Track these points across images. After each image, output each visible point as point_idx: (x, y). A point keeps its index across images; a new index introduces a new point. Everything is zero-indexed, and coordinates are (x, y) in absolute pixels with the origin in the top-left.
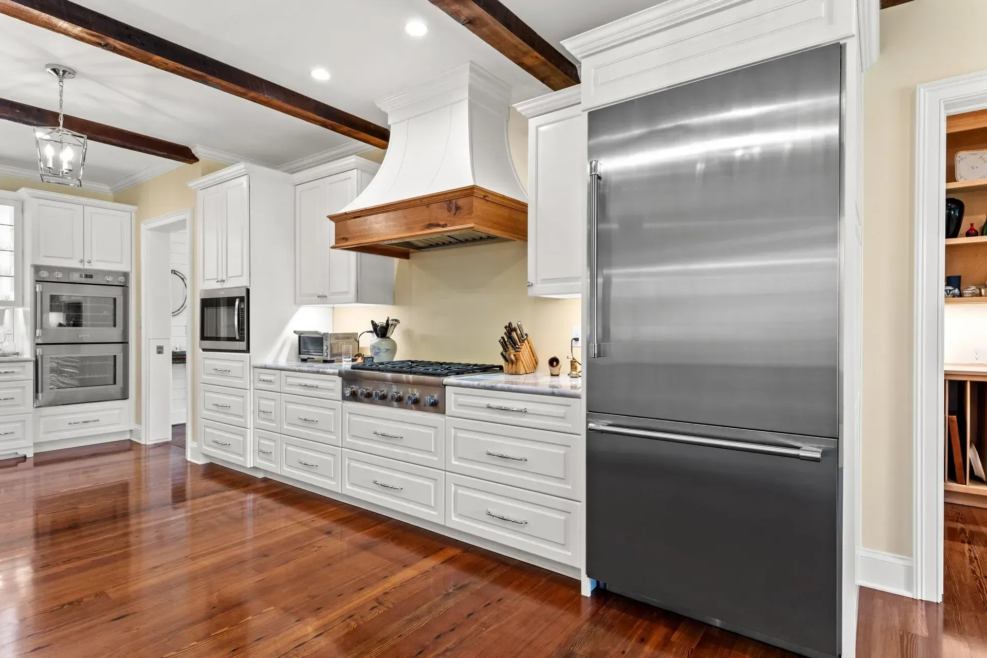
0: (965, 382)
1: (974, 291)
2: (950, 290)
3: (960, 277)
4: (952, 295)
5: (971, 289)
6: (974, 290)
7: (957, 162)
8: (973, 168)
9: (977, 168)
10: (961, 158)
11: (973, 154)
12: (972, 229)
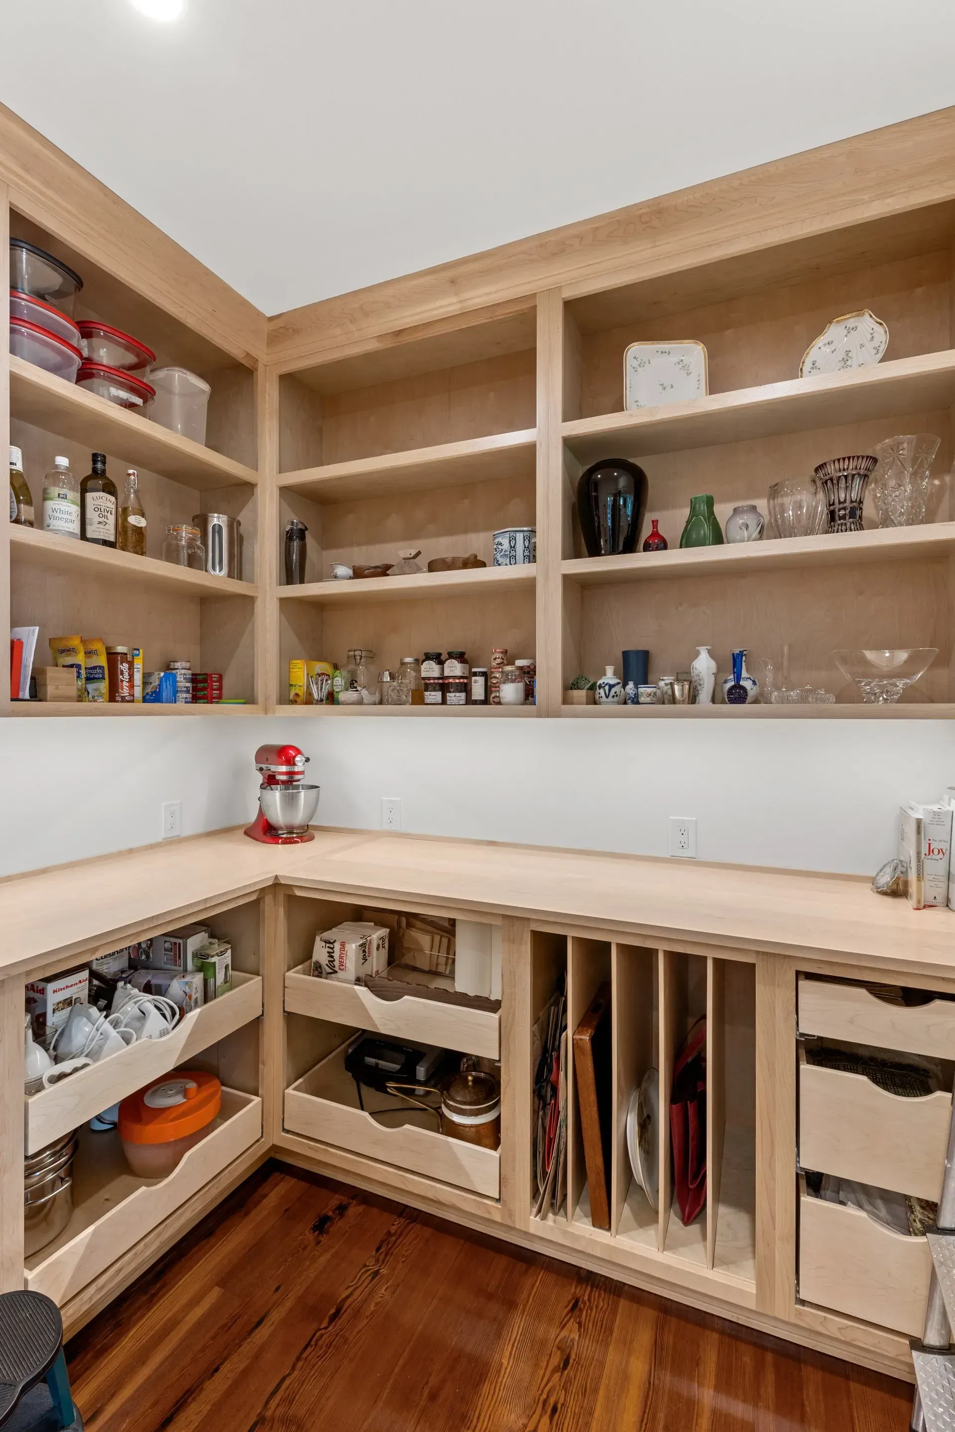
2: (611, 686)
3: (650, 653)
4: (616, 699)
7: (629, 370)
8: (664, 386)
9: (672, 387)
10: (639, 363)
11: (662, 352)
12: (655, 534)
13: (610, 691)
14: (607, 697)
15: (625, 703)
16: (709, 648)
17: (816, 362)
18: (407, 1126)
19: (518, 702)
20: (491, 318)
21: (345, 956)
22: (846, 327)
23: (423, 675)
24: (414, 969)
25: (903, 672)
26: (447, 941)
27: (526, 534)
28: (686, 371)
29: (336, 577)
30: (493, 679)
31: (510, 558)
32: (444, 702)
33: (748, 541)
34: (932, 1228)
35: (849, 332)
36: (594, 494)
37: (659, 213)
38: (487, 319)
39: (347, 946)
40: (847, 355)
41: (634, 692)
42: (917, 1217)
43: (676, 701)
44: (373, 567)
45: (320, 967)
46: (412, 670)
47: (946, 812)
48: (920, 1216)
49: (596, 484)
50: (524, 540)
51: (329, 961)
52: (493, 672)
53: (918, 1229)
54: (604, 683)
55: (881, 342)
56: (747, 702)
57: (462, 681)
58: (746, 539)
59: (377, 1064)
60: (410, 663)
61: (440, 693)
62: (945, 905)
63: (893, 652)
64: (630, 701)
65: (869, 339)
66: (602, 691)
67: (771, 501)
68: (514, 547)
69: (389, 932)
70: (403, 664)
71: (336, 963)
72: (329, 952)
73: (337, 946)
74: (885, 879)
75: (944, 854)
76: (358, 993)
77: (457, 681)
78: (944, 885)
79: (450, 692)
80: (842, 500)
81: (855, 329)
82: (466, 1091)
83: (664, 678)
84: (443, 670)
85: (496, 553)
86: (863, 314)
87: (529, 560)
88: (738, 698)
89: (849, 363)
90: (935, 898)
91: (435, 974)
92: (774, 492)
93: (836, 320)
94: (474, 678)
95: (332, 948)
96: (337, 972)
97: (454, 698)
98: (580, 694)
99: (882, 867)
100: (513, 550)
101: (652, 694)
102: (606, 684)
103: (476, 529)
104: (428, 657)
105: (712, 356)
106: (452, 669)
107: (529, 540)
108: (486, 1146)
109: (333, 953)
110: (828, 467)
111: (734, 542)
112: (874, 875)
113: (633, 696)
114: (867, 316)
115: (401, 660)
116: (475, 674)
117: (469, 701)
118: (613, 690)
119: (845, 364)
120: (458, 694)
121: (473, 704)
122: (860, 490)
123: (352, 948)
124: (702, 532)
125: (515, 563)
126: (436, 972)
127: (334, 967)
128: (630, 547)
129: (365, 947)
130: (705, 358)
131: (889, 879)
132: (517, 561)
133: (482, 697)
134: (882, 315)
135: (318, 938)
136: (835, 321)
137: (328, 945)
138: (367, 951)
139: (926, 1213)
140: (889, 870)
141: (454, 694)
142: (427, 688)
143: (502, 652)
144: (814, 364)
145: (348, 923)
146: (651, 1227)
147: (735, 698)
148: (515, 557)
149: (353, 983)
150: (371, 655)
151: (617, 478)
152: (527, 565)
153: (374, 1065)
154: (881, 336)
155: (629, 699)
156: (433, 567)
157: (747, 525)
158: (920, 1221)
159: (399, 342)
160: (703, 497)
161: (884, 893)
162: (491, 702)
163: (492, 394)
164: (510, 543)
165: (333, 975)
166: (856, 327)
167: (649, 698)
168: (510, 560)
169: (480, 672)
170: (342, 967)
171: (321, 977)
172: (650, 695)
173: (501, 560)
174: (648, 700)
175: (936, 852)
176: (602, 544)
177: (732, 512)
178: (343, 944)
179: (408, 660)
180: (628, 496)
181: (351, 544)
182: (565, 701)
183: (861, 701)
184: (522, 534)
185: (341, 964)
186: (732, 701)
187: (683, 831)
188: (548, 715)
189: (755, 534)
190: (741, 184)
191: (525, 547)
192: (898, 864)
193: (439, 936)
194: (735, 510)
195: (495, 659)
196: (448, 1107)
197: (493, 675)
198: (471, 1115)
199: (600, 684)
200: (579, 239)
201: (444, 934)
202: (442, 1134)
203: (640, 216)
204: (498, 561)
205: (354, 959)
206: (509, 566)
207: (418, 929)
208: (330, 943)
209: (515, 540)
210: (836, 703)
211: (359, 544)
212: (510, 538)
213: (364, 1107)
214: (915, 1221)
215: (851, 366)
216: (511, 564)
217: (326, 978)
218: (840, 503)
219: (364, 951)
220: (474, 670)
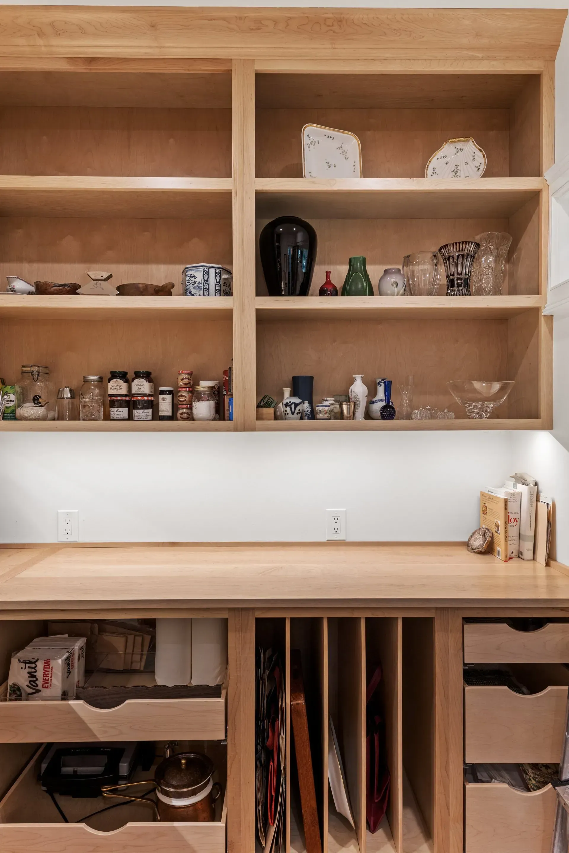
0: (317, 622)
1: (332, 407)
2: (296, 405)
3: (311, 378)
4: (299, 416)
5: (327, 403)
6: (332, 404)
7: (306, 147)
8: (329, 165)
9: (335, 167)
10: (311, 141)
11: (328, 137)
12: (328, 282)
13: (295, 408)
14: (293, 414)
15: (301, 419)
16: (363, 376)
17: (435, 169)
18: (129, 824)
19: (211, 418)
20: (188, 70)
21: (50, 673)
22: (455, 148)
23: (110, 392)
24: (108, 671)
25: (495, 398)
26: (141, 639)
27: (218, 270)
28: (344, 157)
29: (13, 291)
30: (181, 397)
31: (204, 290)
32: (130, 417)
33: (397, 295)
34: (558, 782)
35: (458, 152)
36: (277, 244)
37: (340, 21)
38: (185, 70)
39: (52, 663)
40: (457, 168)
41: (310, 410)
42: (531, 776)
43: (345, 417)
44: (61, 285)
45: (19, 689)
46: (96, 387)
47: (518, 493)
48: (532, 775)
49: (279, 235)
50: (216, 276)
51: (30, 682)
52: (179, 391)
53: (534, 785)
54: (290, 402)
55: (481, 163)
56: (395, 418)
57: (150, 398)
58: (396, 294)
59: (75, 772)
60: (93, 381)
61: (127, 409)
62: (518, 557)
63: (491, 384)
64: (306, 417)
65: (472, 159)
66: (288, 409)
67: (405, 268)
68: (207, 281)
69: (86, 640)
70: (86, 381)
71: (40, 683)
72: (29, 673)
73: (40, 665)
74: (478, 542)
75: (517, 522)
76: (74, 707)
77: (146, 398)
78: (517, 543)
79: (138, 408)
80: (460, 272)
81: (462, 150)
82: (182, 774)
83: (328, 399)
84: (130, 389)
85: (188, 284)
86: (469, 141)
87: (220, 293)
88: (389, 415)
89: (458, 174)
90: (512, 552)
91: (130, 672)
92: (408, 260)
93: (451, 140)
94: (161, 397)
95: (34, 668)
96: (40, 691)
97: (142, 414)
98: (269, 411)
99: (471, 534)
100: (206, 283)
101: (328, 412)
102: (292, 403)
103: (158, 261)
104: (114, 375)
105: (364, 148)
106: (140, 387)
107: (220, 276)
108: (204, 820)
109: (36, 672)
110: (449, 247)
111: (387, 295)
112: (467, 540)
113: (309, 413)
114: (471, 142)
115: (84, 377)
116: (162, 393)
117: (156, 417)
118: (298, 408)
119: (456, 174)
120: (146, 411)
121: (160, 420)
122: (470, 266)
123: (58, 663)
124: (360, 286)
125: (208, 295)
126: (131, 670)
127: (37, 686)
128: (304, 292)
129: (69, 660)
130: (359, 149)
131: (481, 542)
132: (210, 293)
133: (170, 414)
134: (482, 144)
135: (14, 662)
136: (449, 141)
137: (28, 665)
138: (70, 664)
139: (535, 772)
140: (478, 536)
141: (142, 410)
142: (113, 404)
143: (188, 374)
144: (434, 170)
145: (39, 639)
146: (350, 843)
147: (388, 415)
148: (208, 289)
149: (60, 698)
150: (47, 371)
151: (295, 233)
152: (218, 298)
153: (72, 773)
154: (481, 159)
155: (306, 416)
156: (123, 290)
157: (397, 283)
158: (533, 778)
159: (91, 69)
160: (360, 258)
161: (481, 553)
162: (179, 418)
163: (172, 141)
164: (203, 277)
165: (36, 695)
166: (463, 149)
167: (326, 415)
168: (204, 292)
169: (167, 391)
170: (46, 685)
171: (20, 700)
172: (327, 412)
173: (194, 291)
174: (326, 416)
175: (512, 521)
176: (283, 286)
177: (382, 273)
178: (47, 663)
179: (91, 377)
180: (304, 249)
181: (20, 260)
182: (259, 417)
183: (468, 418)
184: (213, 270)
185: (46, 681)
186: (384, 417)
187: (336, 519)
188: (245, 429)
189: (402, 291)
190: (402, 18)
191: (217, 282)
192: (485, 531)
193: (133, 636)
194: (386, 272)
195: (182, 379)
196: (167, 794)
197: (179, 394)
198: (190, 796)
199: (287, 403)
200: (274, 23)
201: (138, 633)
202: (160, 821)
203: (325, 19)
204: (191, 292)
205: (60, 674)
206: (203, 297)
207: (109, 632)
208: (31, 662)
209: (208, 275)
210: (455, 419)
211: (30, 261)
212: (204, 272)
213: (67, 817)
214: (530, 780)
215: (460, 177)
216: (204, 295)
217: (27, 700)
218: (458, 274)
219: (69, 664)
220: (161, 389)
